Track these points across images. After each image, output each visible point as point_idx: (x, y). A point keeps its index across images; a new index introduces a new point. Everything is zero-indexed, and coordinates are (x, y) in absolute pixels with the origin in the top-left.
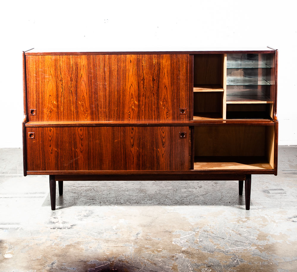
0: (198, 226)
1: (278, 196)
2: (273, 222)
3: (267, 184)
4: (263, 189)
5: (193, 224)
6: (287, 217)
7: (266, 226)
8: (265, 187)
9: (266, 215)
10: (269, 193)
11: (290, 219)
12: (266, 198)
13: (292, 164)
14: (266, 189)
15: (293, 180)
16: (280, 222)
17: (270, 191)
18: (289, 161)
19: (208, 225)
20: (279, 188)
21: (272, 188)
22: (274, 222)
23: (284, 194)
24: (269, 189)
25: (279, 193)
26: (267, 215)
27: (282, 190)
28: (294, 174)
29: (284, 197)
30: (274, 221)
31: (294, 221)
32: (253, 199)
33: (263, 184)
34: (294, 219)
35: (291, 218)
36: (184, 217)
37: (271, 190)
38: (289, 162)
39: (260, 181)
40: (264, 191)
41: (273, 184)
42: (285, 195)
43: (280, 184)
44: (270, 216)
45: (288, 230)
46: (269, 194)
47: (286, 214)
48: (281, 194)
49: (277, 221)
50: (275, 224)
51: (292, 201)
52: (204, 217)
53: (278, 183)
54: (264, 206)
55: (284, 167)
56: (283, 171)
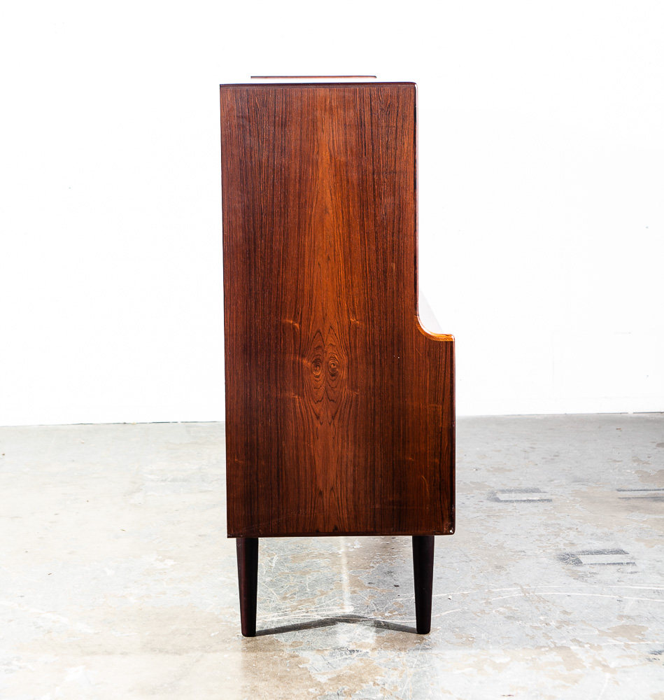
0: (340, 688)
1: (610, 574)
2: (599, 669)
3: (572, 534)
4: (558, 552)
5: (323, 679)
6: (647, 649)
7: (576, 682)
8: (565, 545)
9: (574, 640)
10: (578, 562)
11: (658, 656)
12: (571, 580)
13: (645, 470)
14: (569, 550)
15: (656, 519)
16: (623, 667)
17: (583, 559)
18: (634, 461)
19: (374, 684)
20: (609, 545)
21: (587, 548)
22: (606, 667)
23: (630, 569)
24: (580, 550)
25: (614, 564)
26: (579, 642)
27: (620, 552)
28: (656, 500)
29: (631, 576)
30: (604, 666)
32: (528, 585)
33: (557, 535)
35: (659, 653)
37: (584, 553)
38: (635, 464)
39: (547, 525)
40: (564, 558)
41: (592, 535)
42: (633, 570)
43: (612, 534)
44: (586, 646)
46: (581, 569)
47: (640, 637)
48: (619, 567)
49: (612, 665)
50: (608, 675)
51: (657, 591)
52: (364, 651)
53: (606, 530)
54: (568, 610)
55: (621, 478)
56: (619, 490)
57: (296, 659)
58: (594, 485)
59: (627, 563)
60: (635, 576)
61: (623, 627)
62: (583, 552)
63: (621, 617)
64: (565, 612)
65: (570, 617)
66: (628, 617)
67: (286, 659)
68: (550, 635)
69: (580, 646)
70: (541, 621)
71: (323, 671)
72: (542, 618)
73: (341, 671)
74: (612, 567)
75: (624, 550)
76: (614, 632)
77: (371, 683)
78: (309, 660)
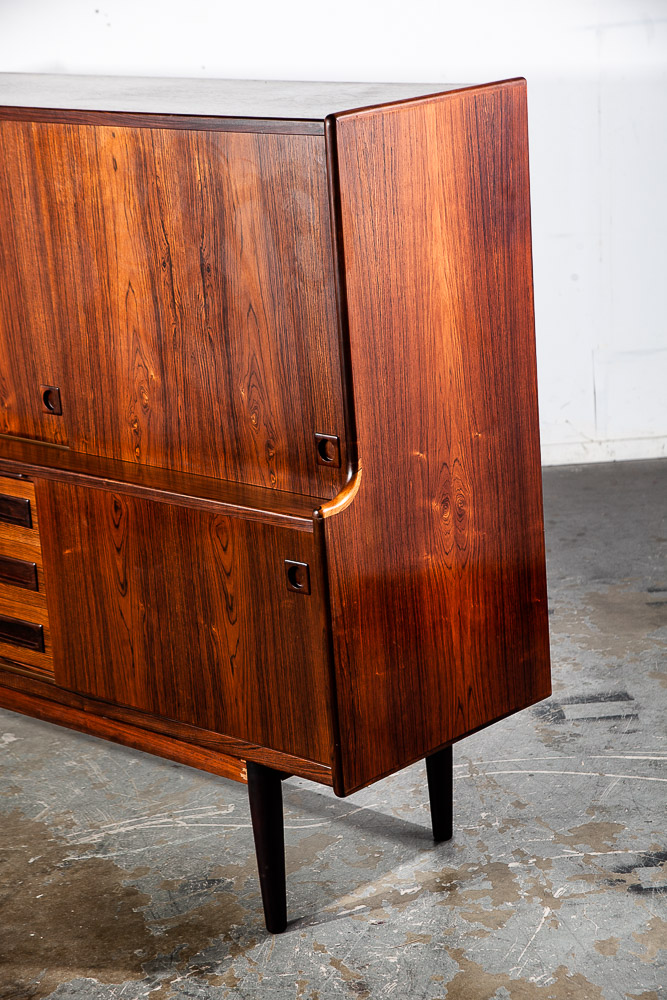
0: (178, 946)
1: (598, 734)
2: (538, 900)
3: (566, 668)
5: (157, 932)
6: (613, 864)
7: (500, 925)
9: (520, 854)
10: (560, 717)
11: (626, 876)
12: (542, 747)
16: (573, 896)
17: (568, 710)
19: (226, 938)
20: (611, 686)
21: (579, 691)
22: (547, 897)
23: (628, 725)
24: (568, 695)
25: (608, 718)
26: (523, 854)
27: (623, 697)
29: (625, 738)
30: (545, 895)
31: (637, 889)
32: (480, 759)
34: (647, 876)
35: (628, 869)
36: (130, 893)
40: (542, 710)
41: (592, 669)
42: (631, 729)
43: (620, 666)
44: (531, 861)
45: (601, 946)
46: (560, 728)
47: (610, 843)
48: (613, 723)
49: (557, 894)
50: (547, 911)
51: (655, 762)
52: (228, 881)
53: (614, 659)
54: (523, 800)
55: (661, 569)
56: (650, 590)
57: (133, 898)
58: (619, 583)
59: (628, 716)
60: (632, 737)
61: (590, 826)
62: (572, 699)
63: (593, 809)
64: (518, 804)
65: (522, 811)
66: (602, 809)
67: (119, 899)
68: (486, 843)
69: (523, 862)
70: (481, 821)
71: (163, 917)
72: (483, 815)
73: (187, 916)
74: (604, 722)
75: (629, 693)
76: (576, 836)
77: (222, 936)
78: (149, 899)
